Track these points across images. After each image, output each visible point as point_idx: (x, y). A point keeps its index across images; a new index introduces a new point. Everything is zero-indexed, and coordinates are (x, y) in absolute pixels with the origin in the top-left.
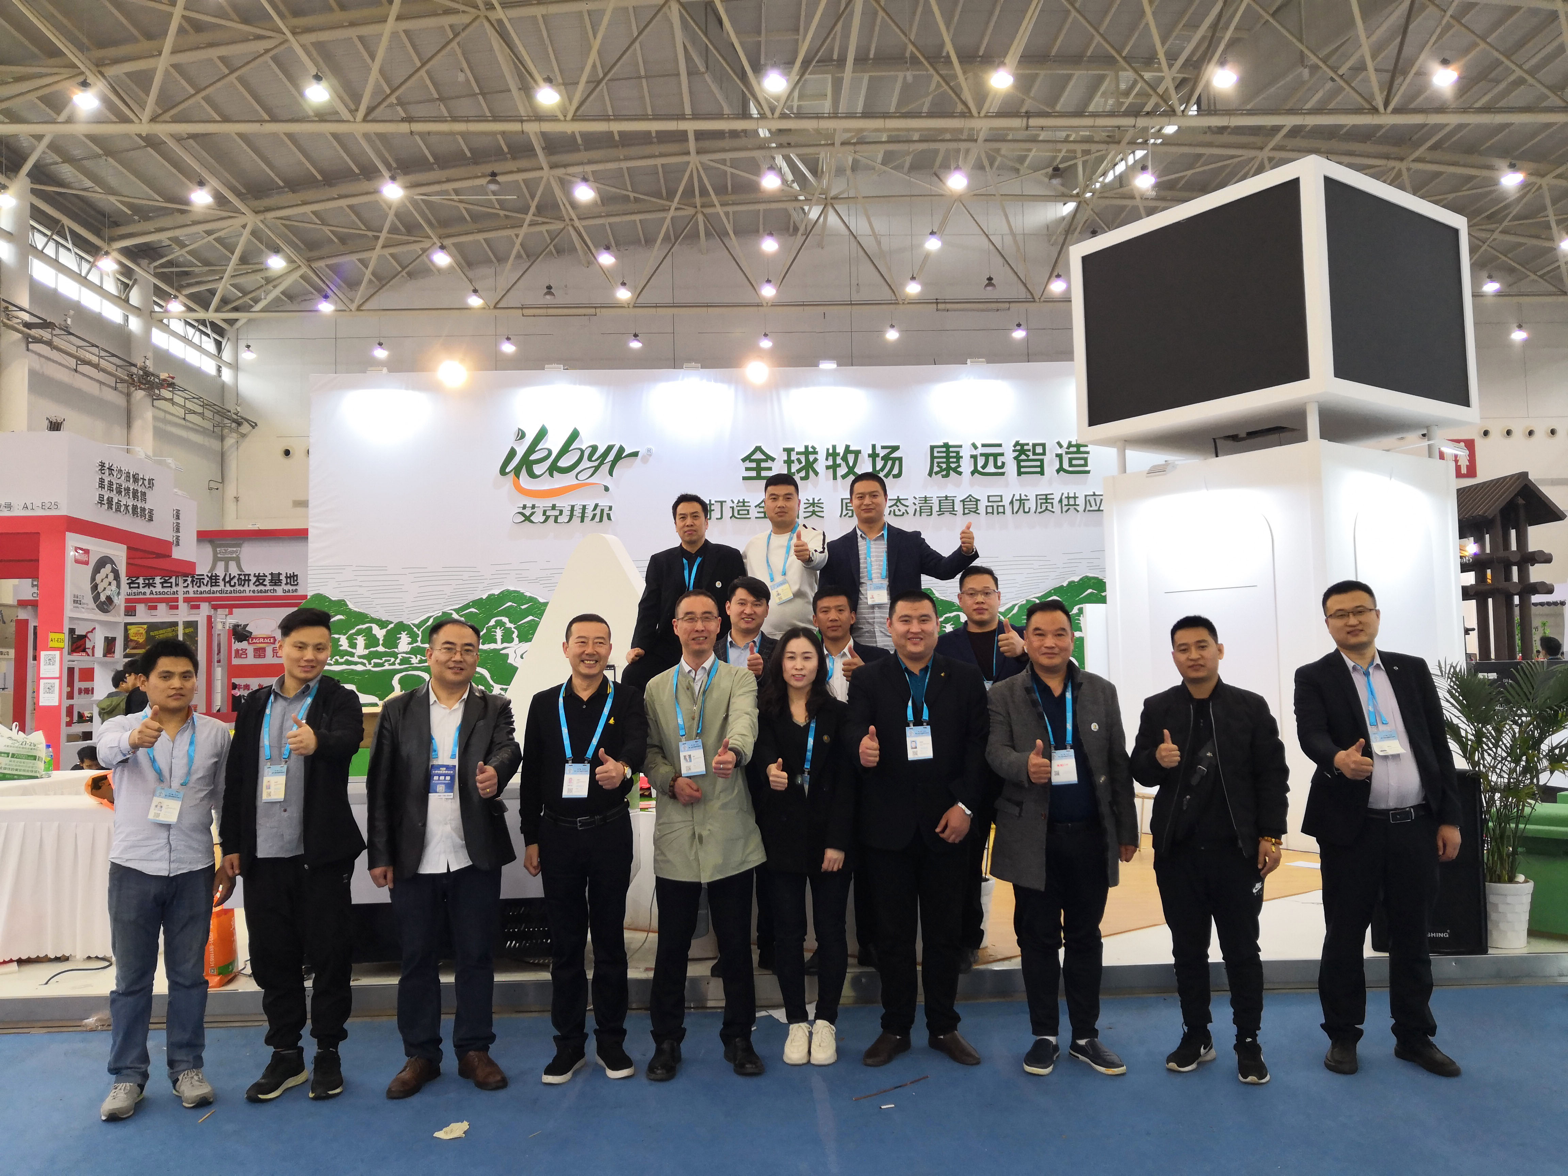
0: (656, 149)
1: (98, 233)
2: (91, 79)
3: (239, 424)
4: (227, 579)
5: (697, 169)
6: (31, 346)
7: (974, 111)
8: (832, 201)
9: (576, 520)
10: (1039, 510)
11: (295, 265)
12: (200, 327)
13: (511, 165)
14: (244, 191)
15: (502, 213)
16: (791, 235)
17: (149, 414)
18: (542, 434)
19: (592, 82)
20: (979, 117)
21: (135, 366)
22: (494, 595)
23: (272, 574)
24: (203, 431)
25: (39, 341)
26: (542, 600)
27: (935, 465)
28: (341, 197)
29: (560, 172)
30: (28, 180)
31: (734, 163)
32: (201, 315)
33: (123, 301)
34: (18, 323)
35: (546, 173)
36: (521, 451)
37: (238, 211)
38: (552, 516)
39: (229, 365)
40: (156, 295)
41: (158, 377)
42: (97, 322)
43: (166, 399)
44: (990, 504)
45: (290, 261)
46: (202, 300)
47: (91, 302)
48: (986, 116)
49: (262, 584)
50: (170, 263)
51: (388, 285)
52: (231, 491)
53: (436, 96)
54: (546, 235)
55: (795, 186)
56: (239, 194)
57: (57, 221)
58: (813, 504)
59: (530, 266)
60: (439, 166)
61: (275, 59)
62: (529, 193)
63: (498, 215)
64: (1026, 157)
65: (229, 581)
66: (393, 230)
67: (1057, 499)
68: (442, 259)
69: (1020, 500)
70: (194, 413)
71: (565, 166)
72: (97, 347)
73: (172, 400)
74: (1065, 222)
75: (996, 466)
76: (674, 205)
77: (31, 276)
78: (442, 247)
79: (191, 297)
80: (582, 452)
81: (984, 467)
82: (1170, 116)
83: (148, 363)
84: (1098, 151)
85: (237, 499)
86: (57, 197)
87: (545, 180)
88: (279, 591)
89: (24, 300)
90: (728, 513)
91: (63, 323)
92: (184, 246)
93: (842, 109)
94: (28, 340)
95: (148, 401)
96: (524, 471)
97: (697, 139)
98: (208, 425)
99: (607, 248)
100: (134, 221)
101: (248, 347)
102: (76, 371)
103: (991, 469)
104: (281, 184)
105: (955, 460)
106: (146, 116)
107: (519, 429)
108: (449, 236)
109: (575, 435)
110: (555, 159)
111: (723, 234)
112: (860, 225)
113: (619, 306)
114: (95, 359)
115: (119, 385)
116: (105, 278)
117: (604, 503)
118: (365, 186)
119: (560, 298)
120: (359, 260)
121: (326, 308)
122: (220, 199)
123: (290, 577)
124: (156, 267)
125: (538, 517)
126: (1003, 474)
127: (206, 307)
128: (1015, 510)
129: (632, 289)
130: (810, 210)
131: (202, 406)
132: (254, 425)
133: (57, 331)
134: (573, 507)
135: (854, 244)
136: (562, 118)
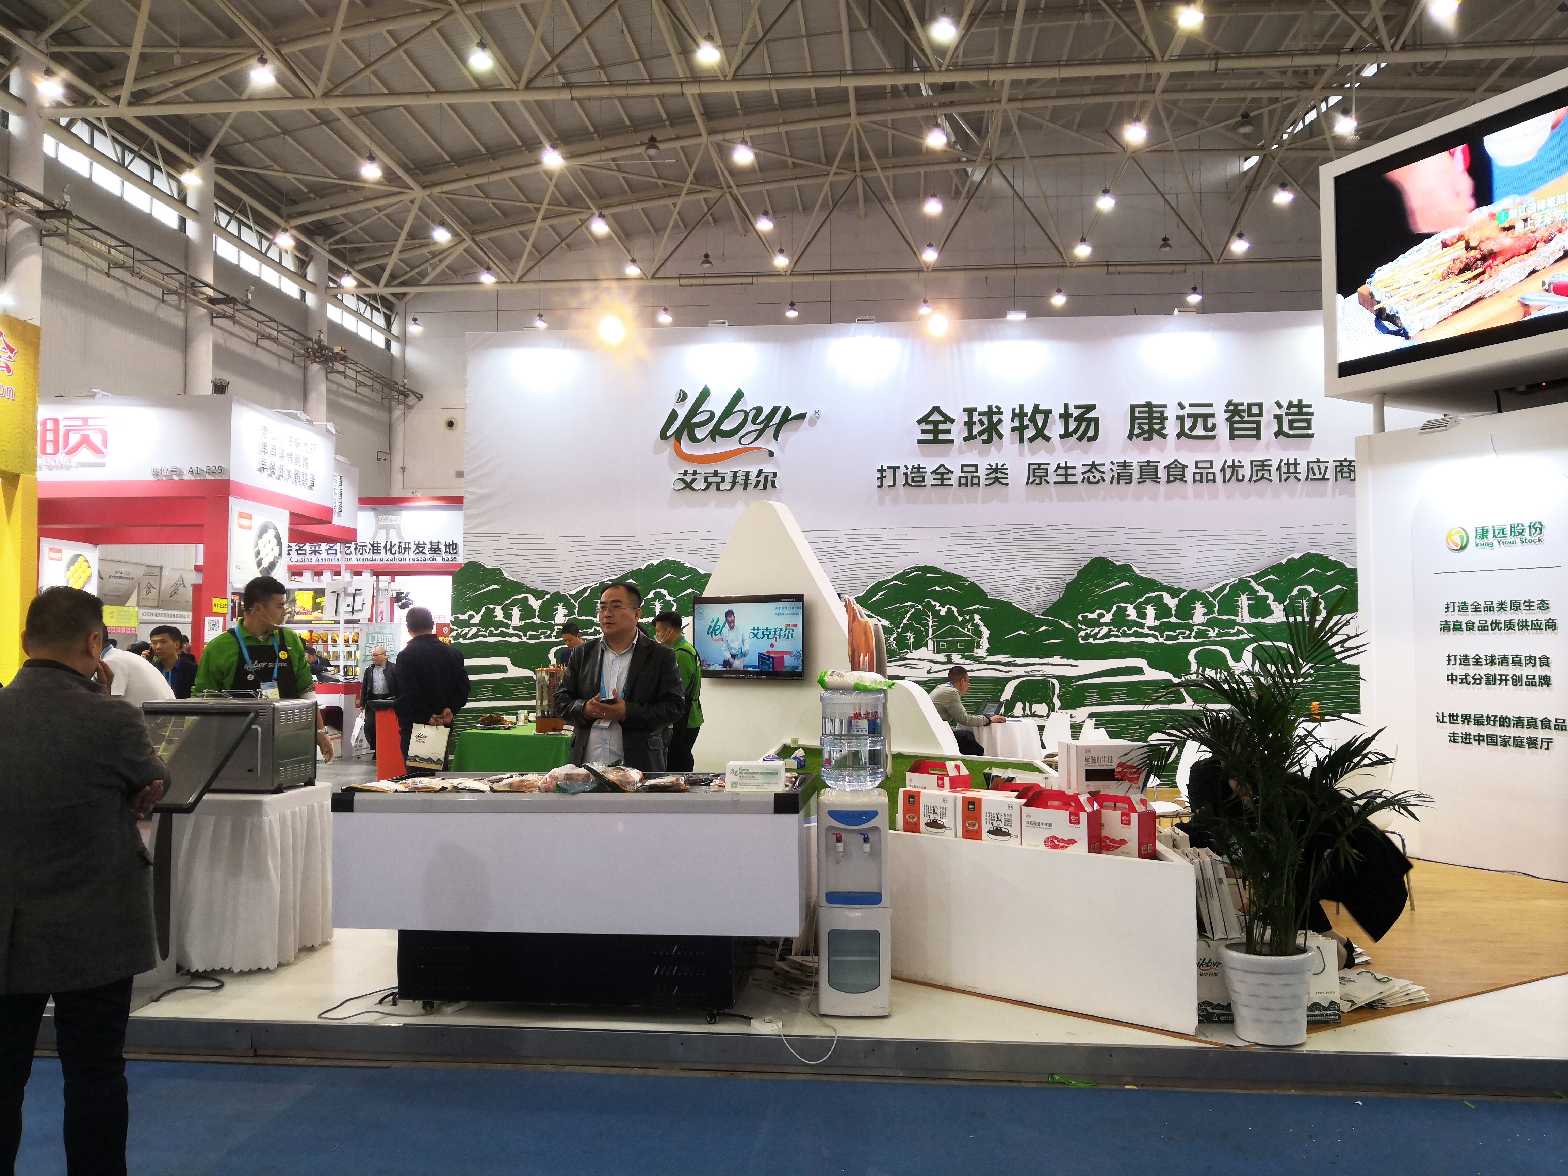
0: (816, 112)
1: (276, 210)
2: (268, 55)
3: (406, 396)
4: (388, 547)
5: (858, 132)
6: (216, 321)
7: (1158, 56)
8: (997, 162)
9: (739, 488)
10: (1254, 478)
11: (460, 239)
12: (372, 302)
13: (671, 132)
14: (412, 166)
15: (660, 182)
16: (954, 199)
17: (323, 387)
18: (705, 395)
19: (752, 43)
20: (1163, 61)
21: (311, 340)
22: (652, 565)
23: (431, 542)
24: (372, 403)
25: (223, 316)
26: (702, 572)
27: (1136, 426)
28: (503, 170)
29: (718, 138)
30: (213, 160)
31: (894, 125)
32: (373, 290)
33: (300, 275)
34: (203, 299)
35: (705, 139)
36: (682, 413)
37: (408, 187)
38: (713, 483)
39: (397, 338)
40: (330, 270)
41: (332, 350)
42: (276, 295)
43: (339, 372)
44: (1198, 471)
45: (455, 234)
46: (373, 276)
47: (270, 277)
48: (1170, 61)
49: (421, 552)
50: (343, 240)
51: (547, 257)
52: (397, 461)
53: (597, 63)
54: (703, 203)
55: (958, 147)
56: (407, 170)
57: (239, 200)
58: (996, 470)
59: (688, 234)
60: (598, 135)
61: (440, 31)
62: (688, 161)
63: (656, 186)
64: (1206, 108)
65: (389, 549)
66: (553, 202)
67: (1275, 465)
68: (600, 228)
69: (1233, 467)
70: (365, 385)
71: (724, 132)
72: (276, 321)
73: (344, 372)
74: (1248, 176)
75: (1205, 428)
76: (834, 169)
77: (215, 252)
78: (601, 216)
79: (362, 272)
80: (746, 414)
81: (1192, 429)
82: (1378, 52)
83: (322, 336)
84: (1287, 98)
85: (403, 469)
86: (239, 176)
87: (703, 146)
88: (439, 560)
89: (208, 276)
90: (900, 480)
91: (245, 298)
92: (355, 223)
93: (1011, 58)
94: (213, 316)
95: (322, 374)
96: (685, 436)
97: (858, 100)
98: (377, 397)
99: (766, 214)
100: (310, 199)
101: (415, 320)
102: (256, 345)
103: (1199, 431)
104: (447, 158)
105: (1158, 421)
106: (318, 91)
107: (681, 390)
108: (607, 206)
109: (739, 396)
110: (715, 124)
111: (882, 200)
112: (1027, 187)
113: (777, 274)
114: (274, 333)
115: (296, 359)
116: (284, 254)
117: (768, 468)
118: (527, 157)
119: (717, 266)
120: (521, 233)
121: (487, 279)
122: (390, 176)
123: (449, 545)
124: (331, 244)
125: (700, 485)
126: (1213, 437)
127: (377, 282)
128: (1227, 478)
129: (790, 256)
130: (973, 172)
131: (372, 379)
132: (420, 397)
133: (239, 307)
134: (735, 473)
135: (1019, 205)
136: (722, 78)
